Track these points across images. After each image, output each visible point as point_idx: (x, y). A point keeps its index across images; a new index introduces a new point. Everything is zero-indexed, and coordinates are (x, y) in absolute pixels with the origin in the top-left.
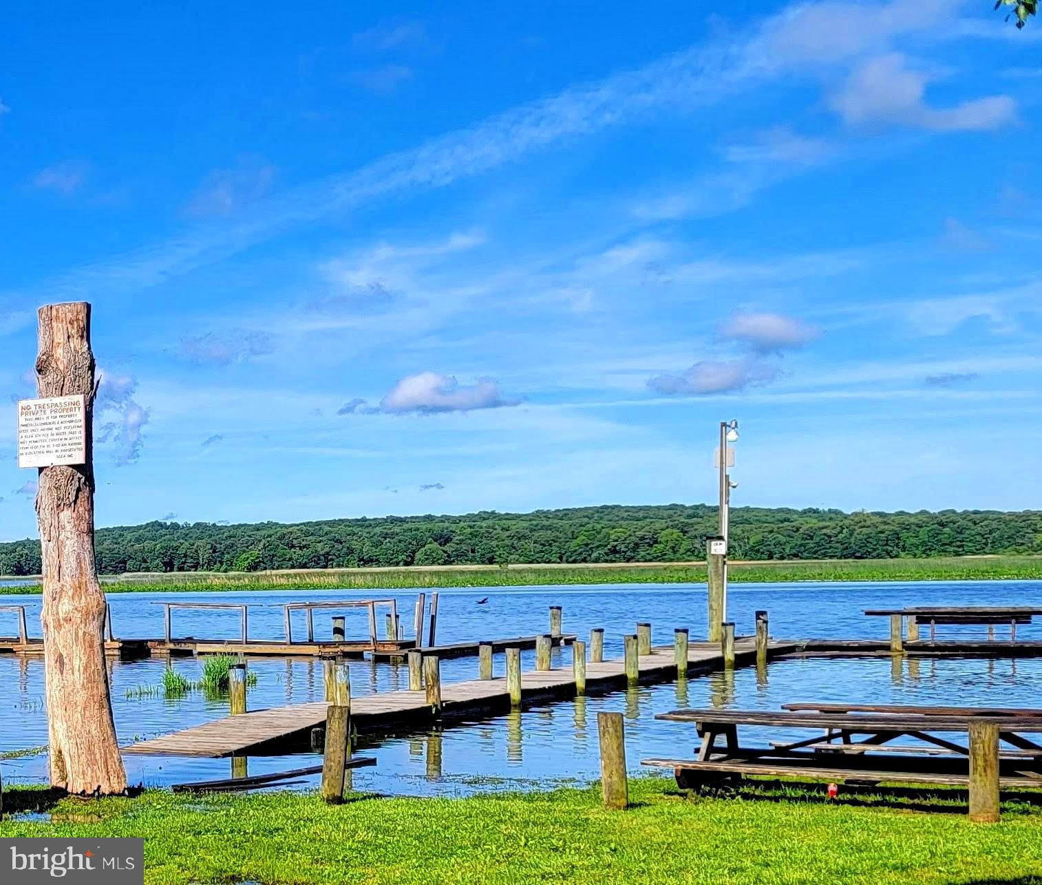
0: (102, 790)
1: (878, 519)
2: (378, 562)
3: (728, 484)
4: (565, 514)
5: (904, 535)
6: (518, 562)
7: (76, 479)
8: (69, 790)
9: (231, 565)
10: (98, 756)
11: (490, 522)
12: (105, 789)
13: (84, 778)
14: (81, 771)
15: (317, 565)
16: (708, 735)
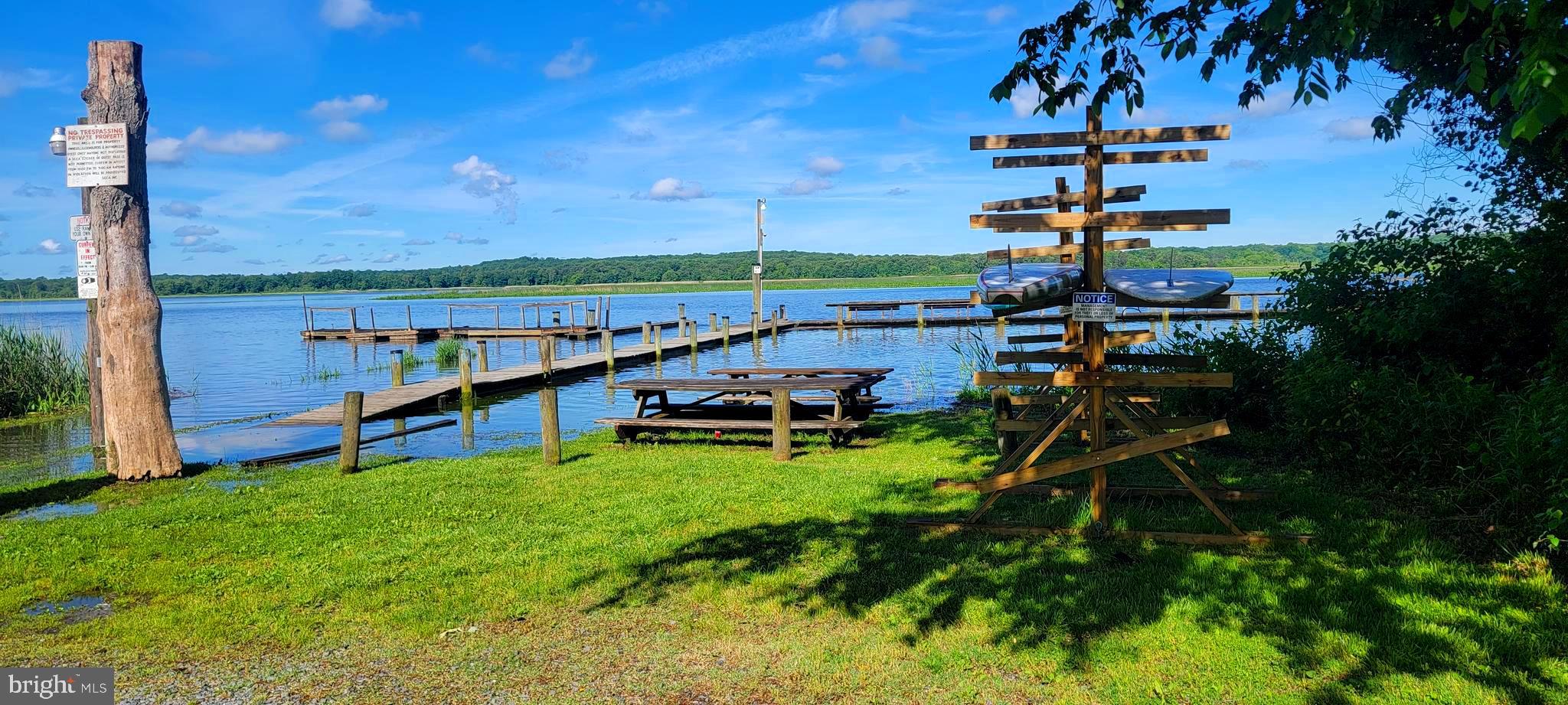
0: (152, 474)
1: (867, 259)
2: (643, 280)
3: (762, 234)
4: (734, 255)
5: (879, 266)
6: (711, 279)
7: (122, 198)
8: (119, 477)
9: (567, 281)
10: (149, 444)
11: (699, 259)
12: (155, 473)
13: (133, 465)
14: (130, 459)
15: (612, 282)
16: (641, 398)
